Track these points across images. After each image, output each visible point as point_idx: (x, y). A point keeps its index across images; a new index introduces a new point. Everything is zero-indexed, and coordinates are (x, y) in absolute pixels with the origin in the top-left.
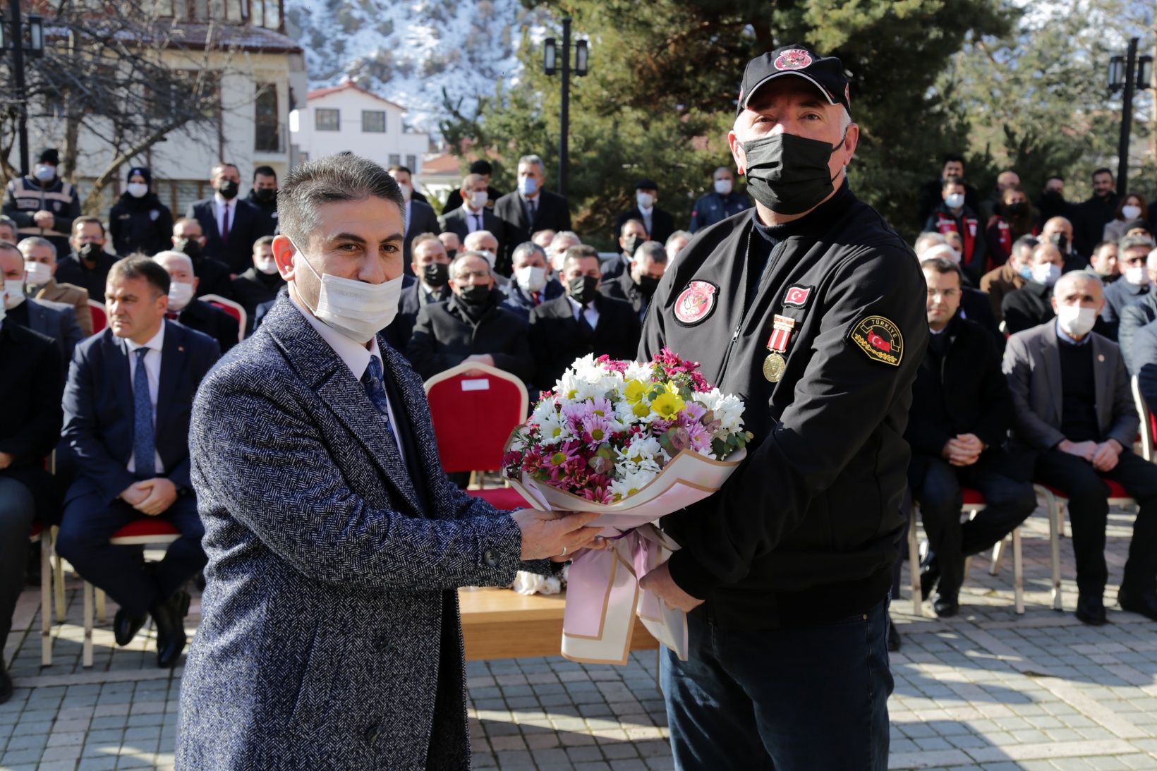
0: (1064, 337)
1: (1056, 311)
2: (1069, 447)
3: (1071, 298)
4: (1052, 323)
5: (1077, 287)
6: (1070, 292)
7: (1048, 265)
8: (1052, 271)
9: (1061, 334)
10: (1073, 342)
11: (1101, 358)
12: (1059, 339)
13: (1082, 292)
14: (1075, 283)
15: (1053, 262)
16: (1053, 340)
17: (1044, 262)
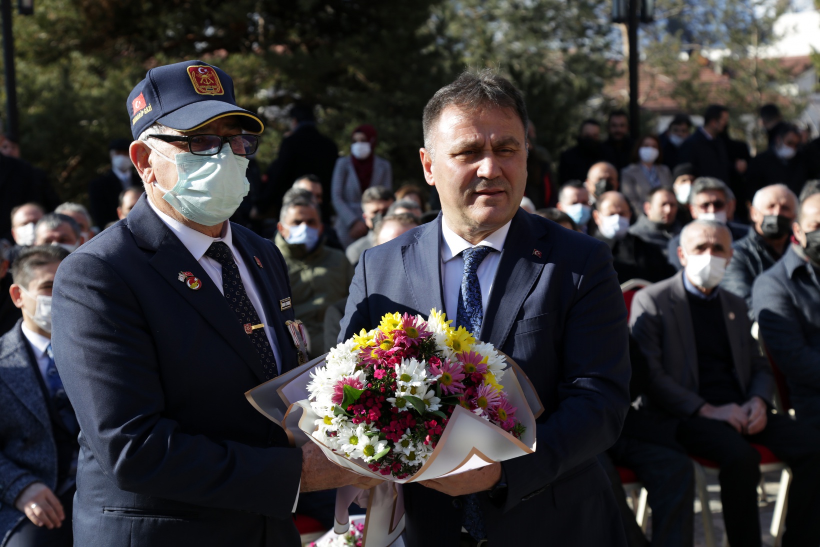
0: (693, 290)
1: (683, 262)
2: (711, 412)
3: (701, 248)
4: (677, 277)
5: (707, 236)
6: (700, 240)
7: (616, 218)
8: (620, 223)
9: (689, 287)
10: (703, 296)
11: (732, 316)
12: (688, 293)
13: (712, 240)
14: (705, 231)
15: (621, 214)
16: (681, 293)
17: (612, 214)
